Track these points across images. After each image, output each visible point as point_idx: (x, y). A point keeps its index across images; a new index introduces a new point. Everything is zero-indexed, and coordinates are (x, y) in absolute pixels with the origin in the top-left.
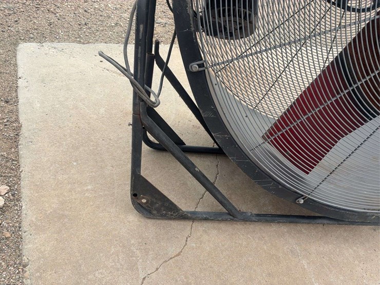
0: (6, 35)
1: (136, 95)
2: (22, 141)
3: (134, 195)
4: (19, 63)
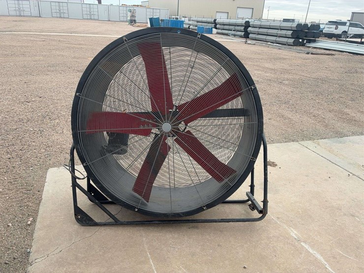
0: (44, 166)
1: (72, 176)
2: (41, 204)
3: (75, 215)
4: (47, 176)
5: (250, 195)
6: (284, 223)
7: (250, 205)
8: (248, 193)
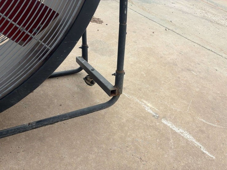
5: (83, 61)
6: (133, 94)
7: (86, 79)
8: (80, 59)
